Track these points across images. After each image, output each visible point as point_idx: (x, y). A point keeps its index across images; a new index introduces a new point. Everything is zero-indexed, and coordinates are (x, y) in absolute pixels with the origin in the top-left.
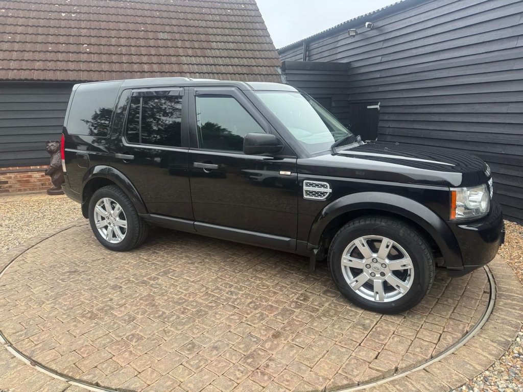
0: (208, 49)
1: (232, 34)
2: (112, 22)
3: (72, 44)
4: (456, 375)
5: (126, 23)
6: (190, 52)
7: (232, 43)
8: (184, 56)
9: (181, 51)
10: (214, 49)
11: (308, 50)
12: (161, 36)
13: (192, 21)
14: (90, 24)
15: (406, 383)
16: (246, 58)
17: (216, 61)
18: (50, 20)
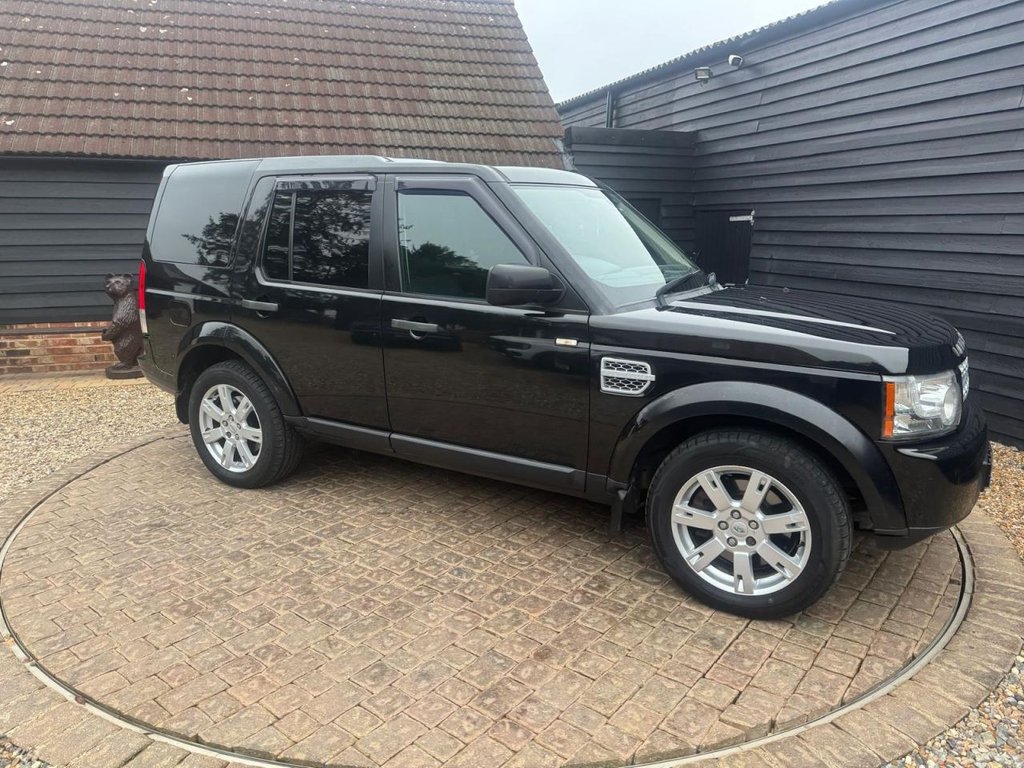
0: (423, 101)
1: (469, 73)
3: (160, 87)
5: (264, 48)
7: (470, 90)
8: (376, 113)
9: (370, 105)
10: (435, 102)
11: (615, 106)
12: (332, 73)
13: (392, 46)
14: (195, 49)
17: (437, 125)
18: (117, 40)
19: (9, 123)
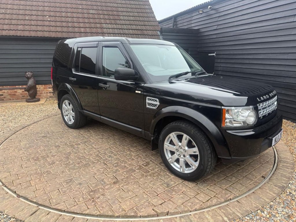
0: (118, 20)
1: (132, 11)
2: (63, 3)
3: (40, 16)
4: (255, 204)
5: (71, 4)
7: (132, 16)
8: (104, 23)
9: (103, 21)
10: (122, 20)
11: (175, 21)
12: (91, 11)
13: (109, 3)
14: (50, 4)
15: (227, 208)
16: (140, 25)
17: (123, 27)
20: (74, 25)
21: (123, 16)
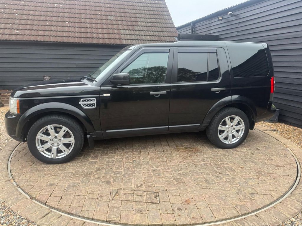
0: (136, 26)
1: (150, 17)
2: (82, 10)
3: (60, 22)
5: (90, 10)
6: (126, 27)
7: (150, 23)
8: (122, 29)
9: (120, 27)
10: (140, 26)
11: (194, 27)
12: (110, 18)
13: (127, 10)
14: (70, 11)
16: (157, 32)
17: (140, 33)
18: (48, 8)
19: (17, 32)
20: (92, 31)
21: (141, 22)
